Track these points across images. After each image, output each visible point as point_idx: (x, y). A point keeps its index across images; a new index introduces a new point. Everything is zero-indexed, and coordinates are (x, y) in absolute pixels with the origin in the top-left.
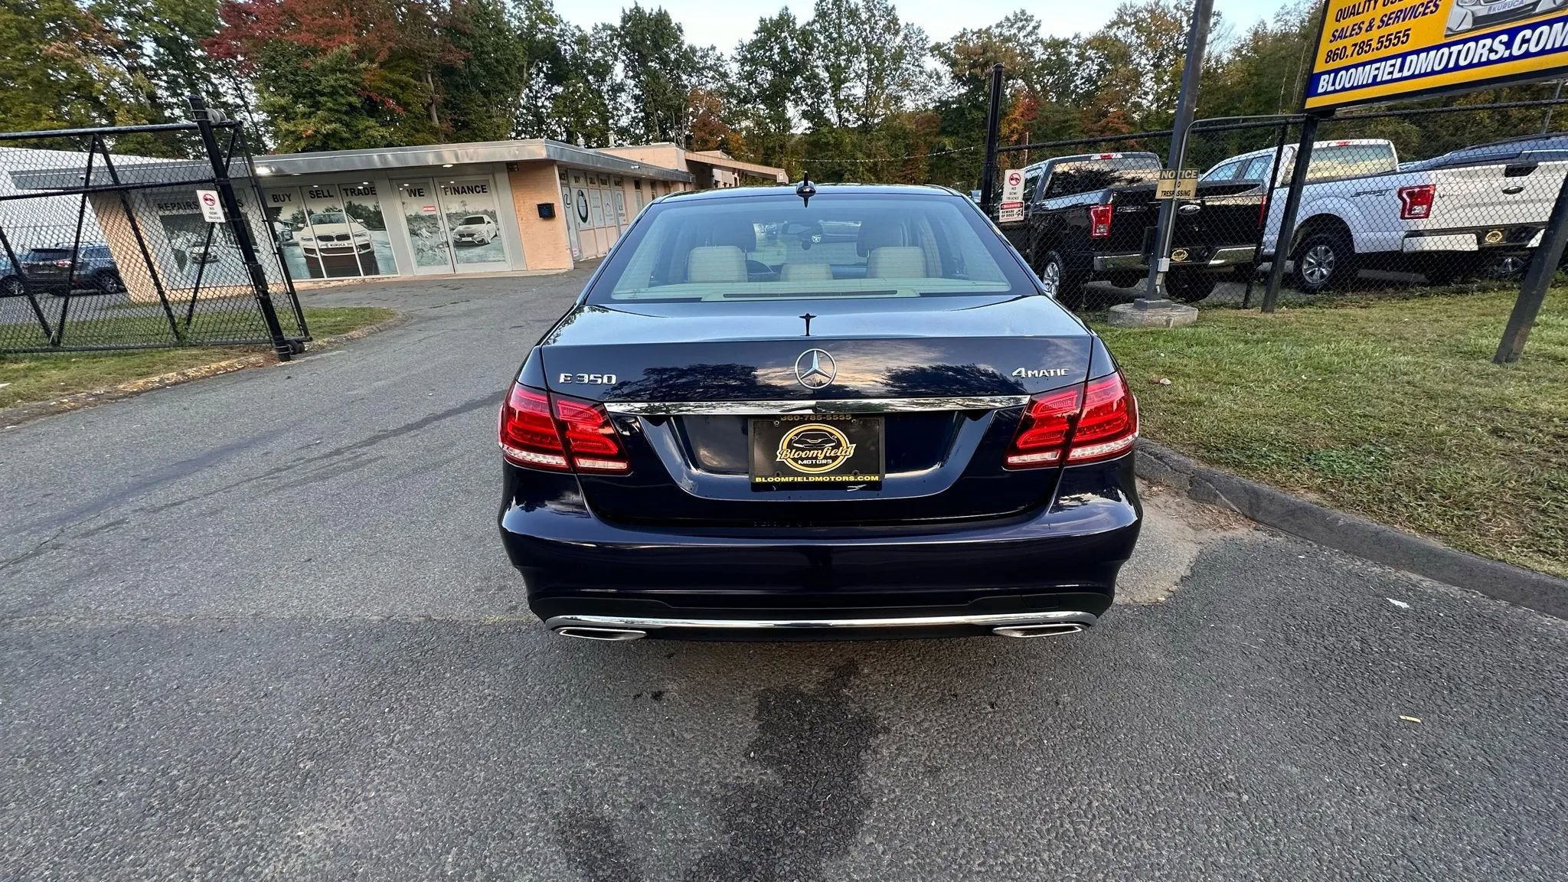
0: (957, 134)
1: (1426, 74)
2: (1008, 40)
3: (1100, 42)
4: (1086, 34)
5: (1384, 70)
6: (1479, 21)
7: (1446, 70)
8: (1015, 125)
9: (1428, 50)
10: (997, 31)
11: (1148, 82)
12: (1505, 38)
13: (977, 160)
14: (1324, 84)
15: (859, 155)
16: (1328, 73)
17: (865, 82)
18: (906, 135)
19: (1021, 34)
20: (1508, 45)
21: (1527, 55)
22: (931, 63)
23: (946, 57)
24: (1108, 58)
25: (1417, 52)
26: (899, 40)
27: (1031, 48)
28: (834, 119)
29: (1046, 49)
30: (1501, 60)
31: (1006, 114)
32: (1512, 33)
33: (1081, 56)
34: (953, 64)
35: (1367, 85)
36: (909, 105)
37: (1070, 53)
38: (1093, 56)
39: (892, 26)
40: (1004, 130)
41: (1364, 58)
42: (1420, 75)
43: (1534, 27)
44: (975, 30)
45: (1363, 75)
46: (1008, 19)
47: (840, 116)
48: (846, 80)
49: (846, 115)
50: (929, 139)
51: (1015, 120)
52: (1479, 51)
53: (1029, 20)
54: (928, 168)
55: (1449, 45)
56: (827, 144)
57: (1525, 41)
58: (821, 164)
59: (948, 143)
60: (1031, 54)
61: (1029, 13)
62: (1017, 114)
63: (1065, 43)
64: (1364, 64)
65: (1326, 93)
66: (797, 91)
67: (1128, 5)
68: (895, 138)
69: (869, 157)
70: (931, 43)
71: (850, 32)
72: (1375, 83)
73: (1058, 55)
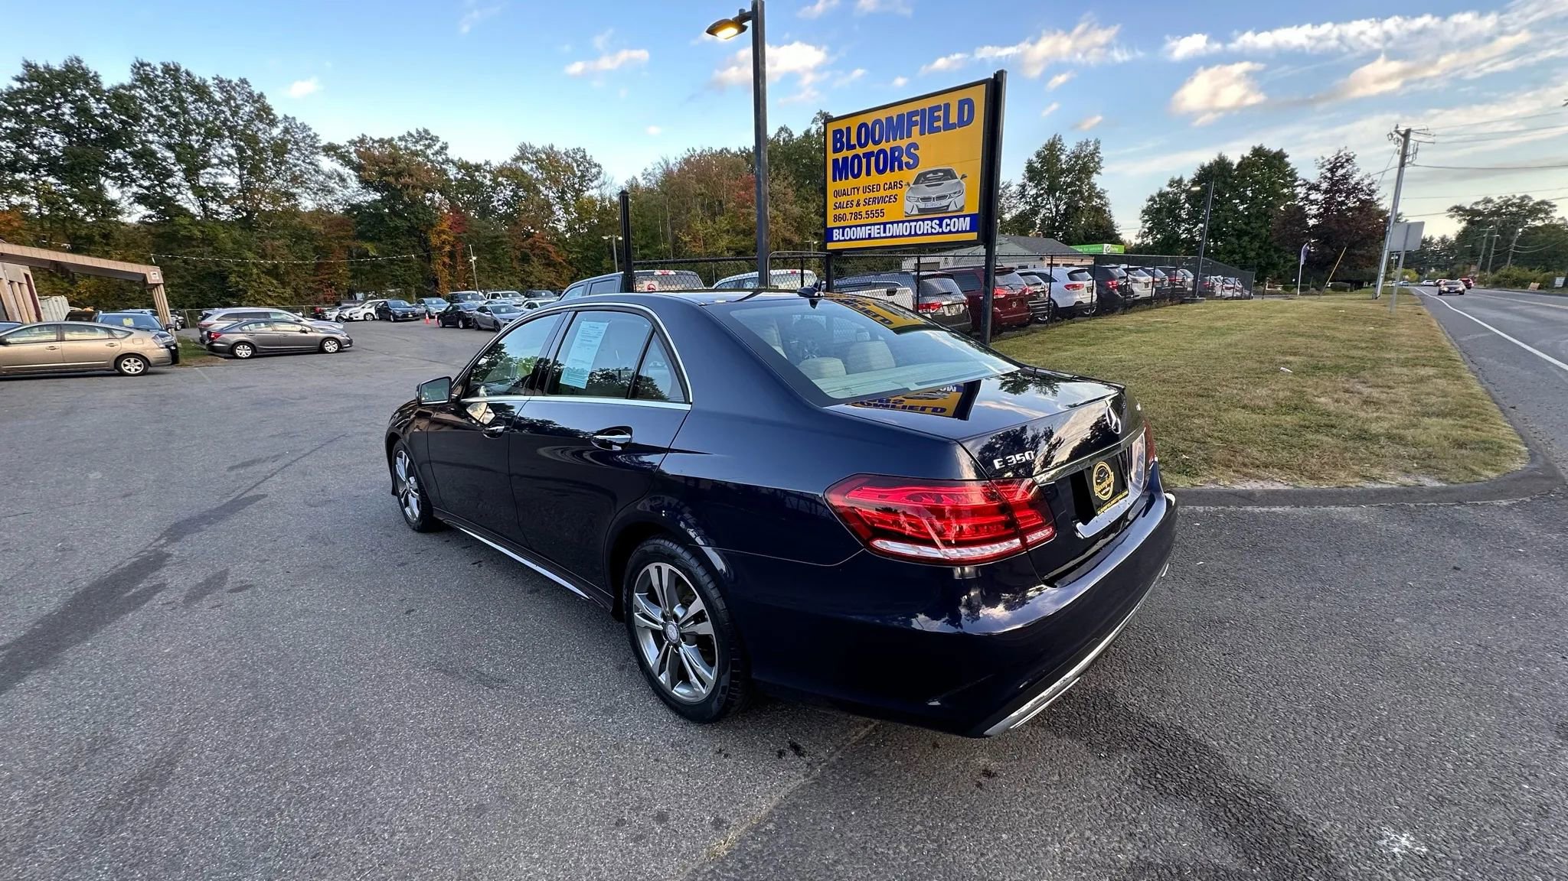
0: (380, 240)
1: (899, 236)
2: (416, 154)
3: (510, 172)
4: (496, 163)
5: (875, 231)
6: (922, 211)
7: (910, 235)
8: (445, 237)
9: (898, 222)
10: (402, 144)
11: (560, 213)
12: (938, 222)
13: (410, 268)
14: (837, 235)
15: (249, 254)
16: (839, 228)
17: (237, 171)
18: (312, 237)
19: (429, 152)
20: (940, 226)
21: (950, 232)
22: (327, 164)
23: (346, 161)
24: (518, 186)
25: (892, 223)
26: (276, 132)
27: (443, 166)
28: (194, 208)
29: (459, 169)
30: (938, 233)
31: (433, 225)
32: (941, 220)
33: (494, 180)
34: (358, 168)
35: (865, 239)
36: (307, 203)
37: (485, 177)
38: (505, 183)
39: (264, 113)
40: (434, 240)
41: (858, 222)
42: (896, 237)
43: (950, 218)
44: (376, 139)
45: (862, 232)
46: (410, 135)
47: (205, 208)
48: (207, 164)
49: (213, 206)
50: (346, 243)
51: (443, 232)
52: (926, 227)
53: (435, 139)
54: (350, 274)
55: (909, 221)
56: (190, 238)
57: (947, 225)
58: (185, 262)
59: (371, 249)
60: (445, 172)
61: (433, 133)
62: (445, 226)
63: (478, 168)
64: (861, 226)
65: (839, 241)
66: (120, 166)
67: (527, 145)
68: (299, 239)
69: (263, 257)
70: (324, 142)
71: (198, 110)
72: (870, 237)
73: (472, 177)
